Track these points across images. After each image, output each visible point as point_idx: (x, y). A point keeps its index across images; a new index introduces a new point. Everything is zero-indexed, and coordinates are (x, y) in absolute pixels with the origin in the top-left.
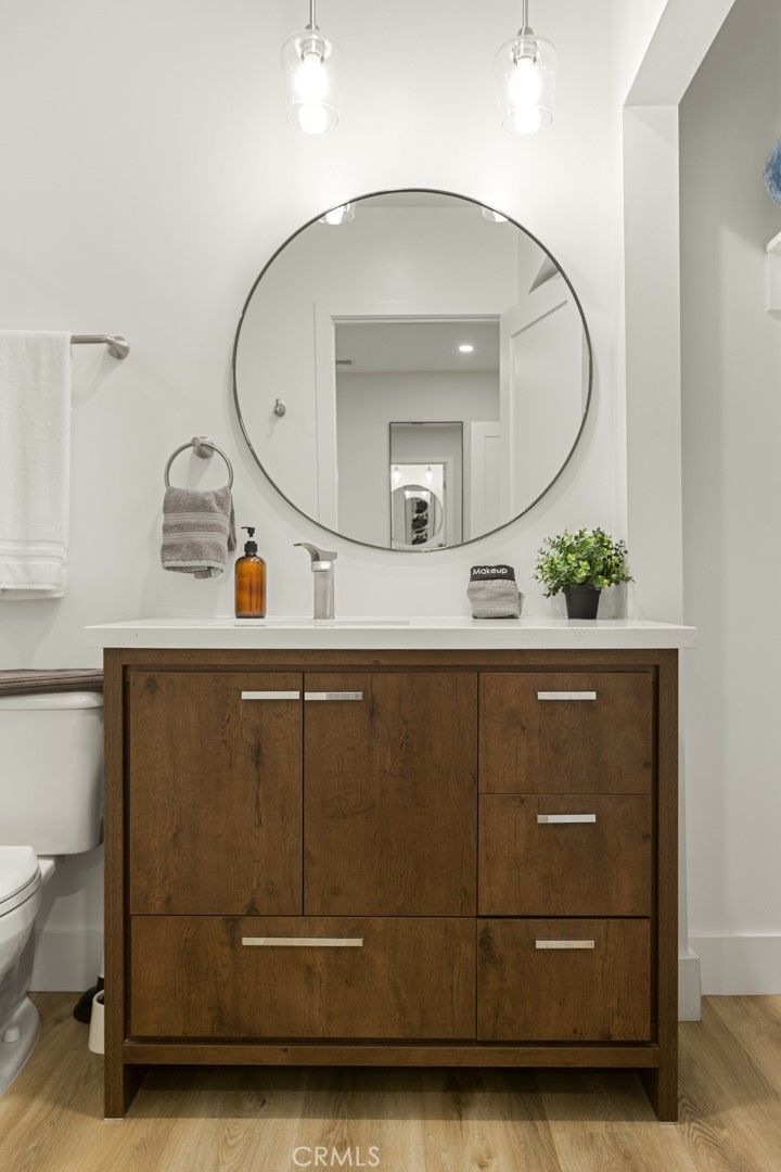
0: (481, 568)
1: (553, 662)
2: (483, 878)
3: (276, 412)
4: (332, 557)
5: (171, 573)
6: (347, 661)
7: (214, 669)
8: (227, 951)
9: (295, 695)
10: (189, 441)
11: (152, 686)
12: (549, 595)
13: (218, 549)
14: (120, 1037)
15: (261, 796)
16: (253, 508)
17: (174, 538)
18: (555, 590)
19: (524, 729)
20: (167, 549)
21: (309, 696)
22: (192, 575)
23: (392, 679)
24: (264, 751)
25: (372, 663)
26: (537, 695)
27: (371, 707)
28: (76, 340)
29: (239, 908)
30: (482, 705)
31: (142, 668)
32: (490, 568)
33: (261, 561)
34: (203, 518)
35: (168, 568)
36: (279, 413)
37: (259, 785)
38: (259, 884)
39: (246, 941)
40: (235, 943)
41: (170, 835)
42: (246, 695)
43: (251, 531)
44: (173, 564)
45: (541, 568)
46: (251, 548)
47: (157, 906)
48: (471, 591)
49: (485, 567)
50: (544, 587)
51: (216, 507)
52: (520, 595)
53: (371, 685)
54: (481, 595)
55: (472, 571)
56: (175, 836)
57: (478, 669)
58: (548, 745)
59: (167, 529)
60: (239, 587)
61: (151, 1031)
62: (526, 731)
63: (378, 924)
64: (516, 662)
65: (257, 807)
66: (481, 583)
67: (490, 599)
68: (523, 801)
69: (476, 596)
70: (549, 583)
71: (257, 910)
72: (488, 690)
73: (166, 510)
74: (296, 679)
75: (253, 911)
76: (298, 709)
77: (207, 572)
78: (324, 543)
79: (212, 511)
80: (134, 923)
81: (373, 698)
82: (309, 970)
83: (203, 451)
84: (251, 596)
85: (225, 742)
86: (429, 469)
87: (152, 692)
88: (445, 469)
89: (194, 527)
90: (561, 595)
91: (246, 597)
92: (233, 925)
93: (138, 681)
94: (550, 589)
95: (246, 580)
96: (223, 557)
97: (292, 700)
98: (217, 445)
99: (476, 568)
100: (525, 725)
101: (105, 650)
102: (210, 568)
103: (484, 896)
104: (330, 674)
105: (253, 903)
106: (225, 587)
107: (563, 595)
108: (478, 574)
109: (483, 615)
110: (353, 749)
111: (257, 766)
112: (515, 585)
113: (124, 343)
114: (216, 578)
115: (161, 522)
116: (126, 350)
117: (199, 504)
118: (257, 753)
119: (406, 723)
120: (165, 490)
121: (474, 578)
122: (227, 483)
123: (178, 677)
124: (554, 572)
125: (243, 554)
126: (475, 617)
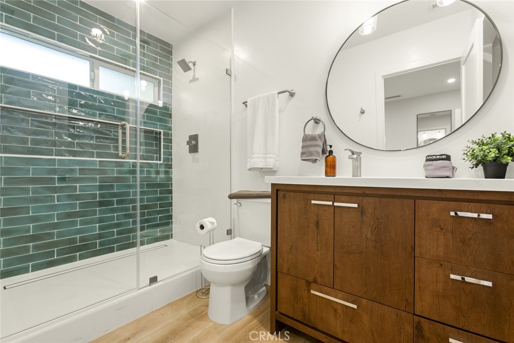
0: (431, 156)
1: (461, 196)
2: (417, 297)
3: (361, 112)
4: (359, 154)
5: (304, 162)
6: (352, 191)
7: (304, 192)
8: (307, 293)
9: (330, 203)
10: (311, 118)
11: (284, 197)
12: (473, 168)
13: (318, 153)
14: (275, 310)
15: (318, 239)
16: (333, 138)
17: (305, 150)
18: (477, 165)
19: (442, 229)
20: (303, 153)
21: (336, 204)
22: (311, 162)
23: (371, 200)
24: (320, 223)
25: (362, 192)
26: (450, 213)
27: (361, 210)
28: (279, 93)
29: (311, 279)
30: (417, 214)
31: (283, 190)
32: (436, 156)
33: (334, 157)
34: (314, 143)
35: (303, 160)
36: (363, 112)
37: (318, 235)
38: (317, 272)
39: (312, 292)
40: (309, 291)
41: (289, 247)
42: (313, 202)
43: (331, 146)
44: (304, 158)
45: (466, 154)
46: (331, 152)
47: (285, 271)
48: (425, 166)
49: (433, 156)
50: (469, 164)
51: (318, 139)
52: (453, 168)
53: (362, 202)
54: (430, 168)
55: (426, 157)
56: (291, 248)
57: (415, 198)
58: (458, 239)
59: (303, 147)
60: (326, 166)
61: (283, 311)
62: (444, 231)
63: (365, 302)
64: (437, 196)
65: (317, 243)
66: (431, 162)
67: (435, 169)
68: (441, 265)
69: (427, 168)
70: (471, 162)
71: (316, 281)
72: (421, 208)
73: (303, 141)
74: (332, 197)
75: (315, 281)
76: (332, 208)
77: (315, 161)
78: (356, 149)
79: (317, 140)
80: (279, 274)
81: (363, 207)
82: (335, 310)
83: (317, 121)
84: (331, 169)
85: (307, 218)
86: (439, 132)
87: (284, 199)
88: (446, 131)
89: (311, 146)
90: (480, 167)
91: (329, 170)
92: (308, 283)
93: (280, 194)
94: (473, 165)
95: (329, 163)
96: (319, 155)
97: (330, 205)
98: (322, 119)
99: (429, 156)
100: (443, 227)
101: (272, 184)
102: (316, 159)
103: (418, 305)
104: (345, 196)
105: (315, 278)
106: (321, 166)
107: (482, 167)
108: (429, 159)
109: (430, 176)
110: (354, 227)
111: (318, 228)
112: (451, 163)
113: (294, 92)
114: (318, 162)
115: (301, 145)
116: (294, 93)
117: (313, 138)
118: (317, 223)
119: (378, 219)
120: (303, 135)
121: (427, 160)
122: (323, 130)
123: (292, 194)
124: (474, 156)
125: (328, 154)
126: (427, 177)
